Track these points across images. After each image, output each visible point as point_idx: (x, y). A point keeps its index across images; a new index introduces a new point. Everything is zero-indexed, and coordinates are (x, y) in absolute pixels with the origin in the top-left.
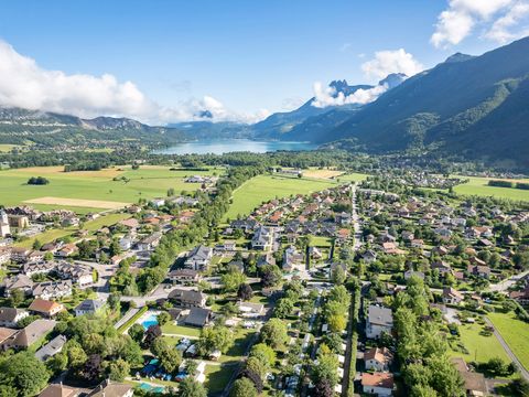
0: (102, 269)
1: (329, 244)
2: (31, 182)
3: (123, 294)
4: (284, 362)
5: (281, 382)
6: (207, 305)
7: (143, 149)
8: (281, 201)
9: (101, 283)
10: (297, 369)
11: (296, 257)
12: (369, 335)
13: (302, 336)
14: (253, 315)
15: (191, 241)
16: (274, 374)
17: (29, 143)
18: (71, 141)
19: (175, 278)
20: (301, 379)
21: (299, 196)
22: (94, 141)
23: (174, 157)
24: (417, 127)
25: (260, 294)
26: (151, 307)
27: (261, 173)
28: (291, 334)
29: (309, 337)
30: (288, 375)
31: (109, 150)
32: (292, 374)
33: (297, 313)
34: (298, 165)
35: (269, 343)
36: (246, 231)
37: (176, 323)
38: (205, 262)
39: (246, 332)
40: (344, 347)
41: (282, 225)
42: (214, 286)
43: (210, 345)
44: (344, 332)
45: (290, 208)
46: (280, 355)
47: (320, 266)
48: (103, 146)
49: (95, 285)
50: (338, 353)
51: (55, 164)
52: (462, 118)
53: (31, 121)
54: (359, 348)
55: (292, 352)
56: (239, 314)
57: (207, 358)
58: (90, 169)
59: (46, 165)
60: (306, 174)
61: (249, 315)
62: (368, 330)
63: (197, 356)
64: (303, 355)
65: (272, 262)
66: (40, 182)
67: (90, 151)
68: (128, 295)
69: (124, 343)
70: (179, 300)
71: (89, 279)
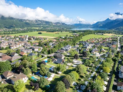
2: (39, 33)
3: (43, 54)
4: (82, 80)
5: (78, 86)
6: (64, 59)
8: (96, 39)
10: (86, 83)
11: (97, 51)
12: (120, 77)
13: (92, 72)
14: (77, 63)
15: (67, 45)
16: (77, 83)
17: (42, 27)
18: (50, 27)
19: (58, 52)
20: (87, 87)
21: (101, 38)
25: (82, 59)
26: (48, 57)
27: (92, 34)
28: (89, 71)
29: (94, 73)
30: (81, 85)
31: (58, 29)
32: (84, 85)
33: (92, 65)
34: (103, 33)
35: (78, 72)
36: (84, 44)
37: (53, 62)
39: (73, 68)
40: (108, 79)
41: (94, 44)
42: (68, 55)
44: (109, 73)
45: (98, 40)
46: (82, 77)
47: (104, 54)
48: (56, 28)
50: (105, 80)
51: (45, 31)
54: (115, 80)
55: (86, 77)
56: (73, 62)
57: (56, 73)
58: (52, 32)
59: (43, 31)
61: (75, 63)
62: (120, 75)
64: (90, 78)
65: (88, 51)
67: (53, 29)
68: (44, 54)
69: (33, 64)
70: (56, 57)
71: (37, 50)
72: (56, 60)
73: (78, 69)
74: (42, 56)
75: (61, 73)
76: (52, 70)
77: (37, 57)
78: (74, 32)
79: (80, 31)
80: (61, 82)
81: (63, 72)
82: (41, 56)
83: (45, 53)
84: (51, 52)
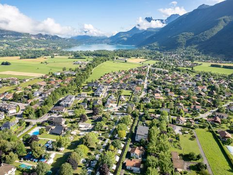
0: (22, 106)
1: (131, 94)
2: (3, 64)
3: (28, 118)
4: (93, 153)
5: (88, 163)
6: (65, 124)
7: (59, 48)
8: (114, 73)
9: (20, 112)
10: (97, 157)
11: (113, 100)
12: (136, 140)
13: (105, 140)
14: (85, 129)
15: (67, 93)
16: (86, 159)
17: (7, 45)
18: (26, 44)
19: (54, 110)
20: (98, 162)
21: (123, 71)
22: (36, 45)
23: (72, 52)
24: (182, 39)
25: (92, 119)
26: (39, 125)
27: (109, 60)
28: (101, 138)
29: (108, 140)
30: (92, 160)
31: (43, 49)
32: (95, 160)
33: (106, 128)
34: (126, 56)
35: (86, 144)
36: (93, 88)
37: (49, 133)
39: (80, 137)
40: (123, 146)
41: (111, 85)
42: (71, 114)
43: (59, 144)
44: (125, 138)
45: (117, 76)
46: (92, 149)
47: (123, 105)
48: (41, 47)
49: (16, 114)
50: (119, 149)
51: (17, 55)
52: (202, 35)
54: (130, 146)
55: (97, 148)
56: (79, 128)
57: (57, 150)
58: (32, 58)
59: (12, 56)
60: (129, 60)
61: (83, 129)
62: (136, 137)
63: (53, 150)
64: (102, 150)
65: (101, 103)
66: (7, 64)
67: (34, 49)
68: (30, 119)
69: (17, 144)
70: (53, 122)
71: (15, 111)
73: (86, 140)
74: (28, 124)
75: (63, 150)
76: (50, 147)
78: (77, 56)
79: (88, 54)
80: (67, 164)
81: (67, 147)
82: (24, 123)
84: (41, 114)
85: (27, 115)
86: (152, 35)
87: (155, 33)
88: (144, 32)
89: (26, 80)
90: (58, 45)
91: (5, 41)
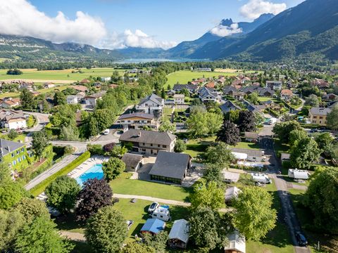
2: (9, 73)
3: (59, 139)
7: (95, 61)
9: (38, 127)
15: (138, 97)
18: (46, 57)
19: (126, 122)
22: (62, 57)
25: (244, 140)
26: (94, 153)
37: (135, 175)
38: (160, 108)
49: (27, 131)
51: (32, 67)
52: (323, 36)
53: (18, 43)
58: (56, 69)
60: (216, 70)
66: (16, 73)
70: (137, 144)
72: (152, 160)
74: (60, 152)
77: (32, 159)
82: (49, 149)
83: (68, 133)
84: (94, 129)
85: (56, 132)
86: (233, 43)
87: (239, 41)
88: (221, 40)
89: (49, 86)
90: (94, 58)
91: (15, 51)
